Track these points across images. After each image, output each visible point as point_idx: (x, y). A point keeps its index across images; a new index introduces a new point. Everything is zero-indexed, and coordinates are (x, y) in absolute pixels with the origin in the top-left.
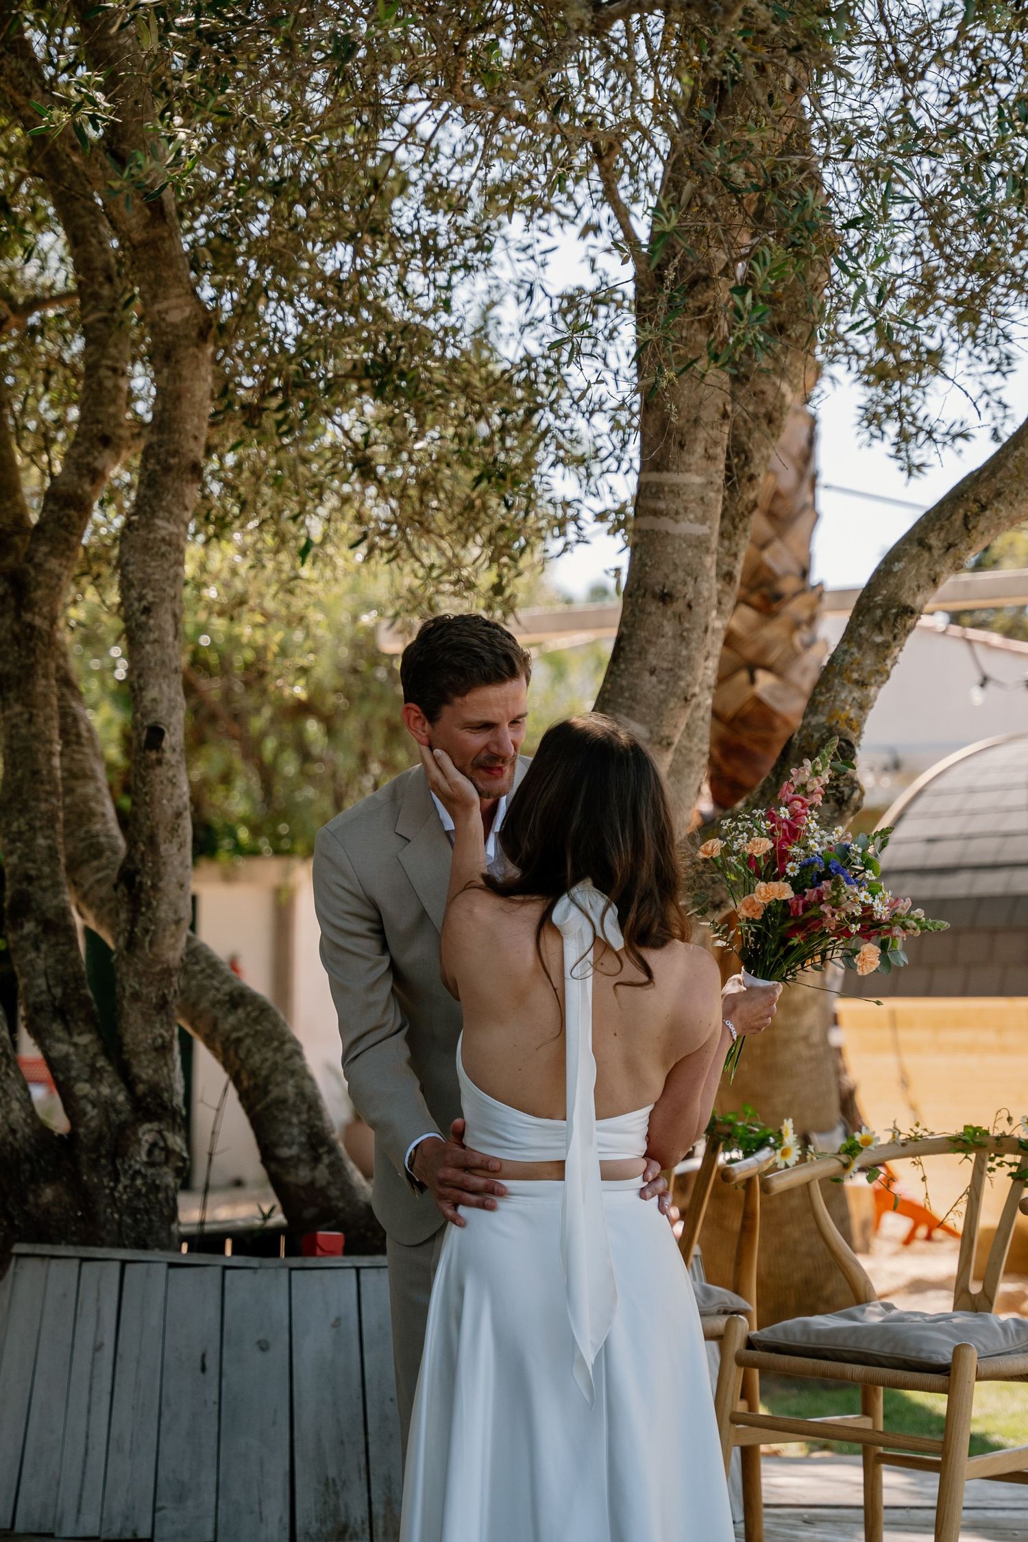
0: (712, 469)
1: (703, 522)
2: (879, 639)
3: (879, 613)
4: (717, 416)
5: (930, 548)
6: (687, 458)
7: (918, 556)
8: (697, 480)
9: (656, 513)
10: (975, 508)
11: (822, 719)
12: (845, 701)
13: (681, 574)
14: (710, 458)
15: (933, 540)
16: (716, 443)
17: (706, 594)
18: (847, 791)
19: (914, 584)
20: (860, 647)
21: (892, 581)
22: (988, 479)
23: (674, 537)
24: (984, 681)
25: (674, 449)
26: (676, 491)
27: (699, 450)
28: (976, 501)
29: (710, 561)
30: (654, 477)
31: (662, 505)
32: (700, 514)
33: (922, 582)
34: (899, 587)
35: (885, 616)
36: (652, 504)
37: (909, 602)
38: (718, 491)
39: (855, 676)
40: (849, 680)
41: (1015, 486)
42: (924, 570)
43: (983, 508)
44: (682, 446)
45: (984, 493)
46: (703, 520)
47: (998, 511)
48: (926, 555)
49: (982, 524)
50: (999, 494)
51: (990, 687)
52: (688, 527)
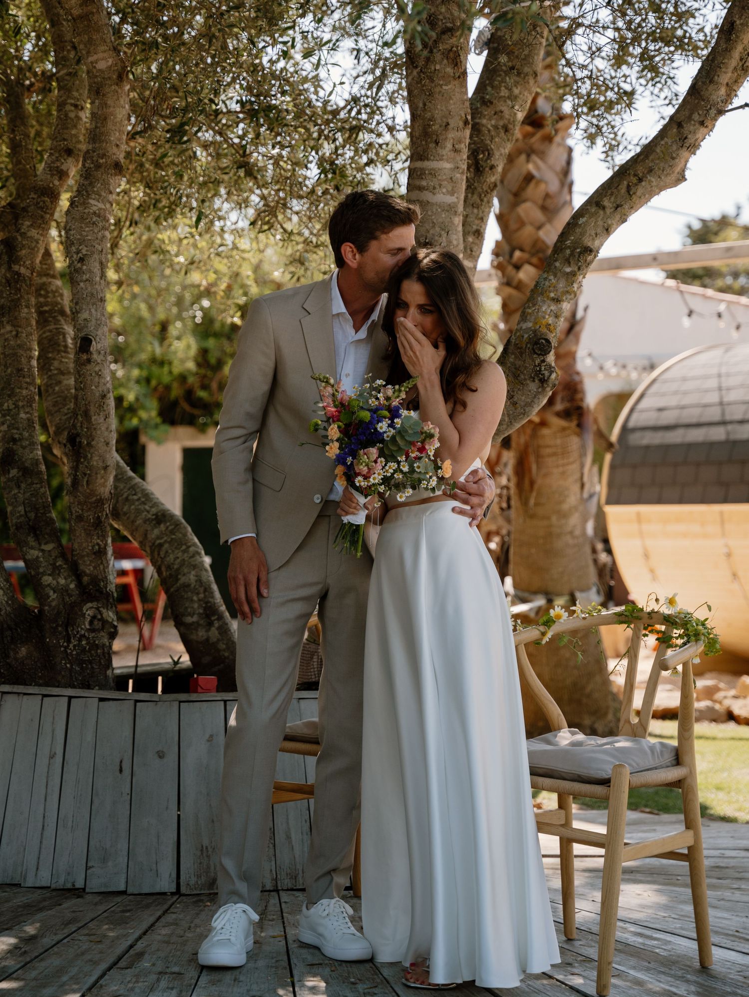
0: (458, 158)
1: (452, 194)
2: (568, 270)
3: (568, 252)
4: (461, 124)
5: (604, 208)
6: (440, 151)
7: (596, 213)
8: (447, 166)
9: (421, 189)
10: (635, 180)
11: (530, 325)
12: (545, 312)
13: (437, 229)
14: (456, 150)
15: (606, 202)
16: (460, 142)
17: (455, 242)
18: (546, 373)
19: (593, 233)
20: (555, 276)
21: (578, 230)
22: (643, 160)
23: (433, 204)
24: (690, 314)
25: (432, 145)
26: (433, 173)
27: (449, 146)
28: (635, 175)
29: (458, 220)
30: (419, 164)
31: (424, 183)
32: (450, 189)
33: (599, 231)
34: (583, 234)
35: (572, 254)
36: (417, 183)
37: (589, 244)
38: (463, 173)
39: (552, 295)
40: (548, 297)
41: (662, 165)
42: (600, 223)
43: (640, 180)
44: (437, 143)
45: (640, 170)
46: (452, 193)
47: (650, 181)
48: (601, 212)
49: (640, 191)
50: (650, 171)
51: (694, 316)
52: (442, 197)
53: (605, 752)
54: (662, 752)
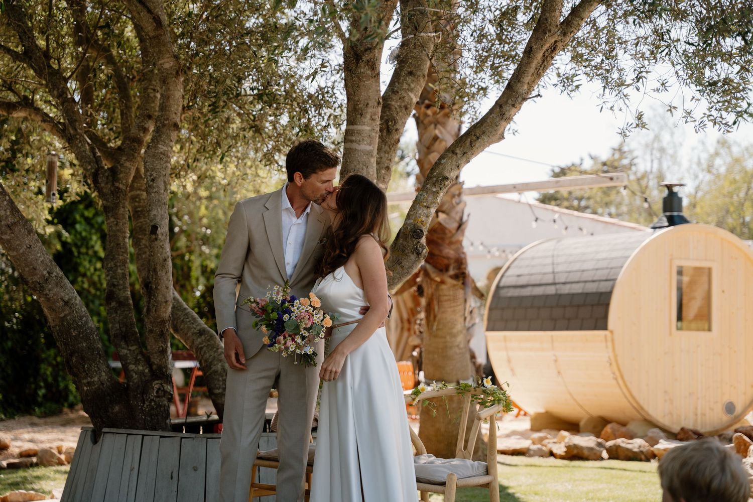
0: (374, 124)
1: (370, 145)
2: (434, 190)
3: (435, 179)
4: (376, 104)
5: (456, 154)
6: (363, 120)
7: (452, 157)
8: (367, 128)
9: (352, 141)
10: (474, 138)
11: (411, 221)
12: (420, 214)
13: (361, 165)
14: (373, 120)
15: (458, 151)
16: (375, 114)
17: (371, 173)
18: (420, 249)
19: (450, 168)
20: (427, 193)
21: (441, 167)
22: (480, 127)
23: (358, 151)
24: (536, 220)
25: (359, 116)
26: (359, 133)
27: (368, 116)
28: (475, 135)
29: (373, 161)
30: (351, 127)
31: (354, 138)
32: (369, 142)
33: (453, 167)
34: (444, 169)
35: (437, 181)
36: (350, 138)
37: (447, 175)
38: (376, 133)
39: (425, 204)
40: (422, 205)
41: (490, 129)
42: (454, 163)
43: (478, 138)
44: (361, 115)
45: (478, 132)
46: (370, 144)
47: (483, 139)
48: (455, 156)
49: (477, 144)
50: (484, 133)
51: (538, 221)
52: (364, 147)
53: (444, 467)
54: (478, 467)
